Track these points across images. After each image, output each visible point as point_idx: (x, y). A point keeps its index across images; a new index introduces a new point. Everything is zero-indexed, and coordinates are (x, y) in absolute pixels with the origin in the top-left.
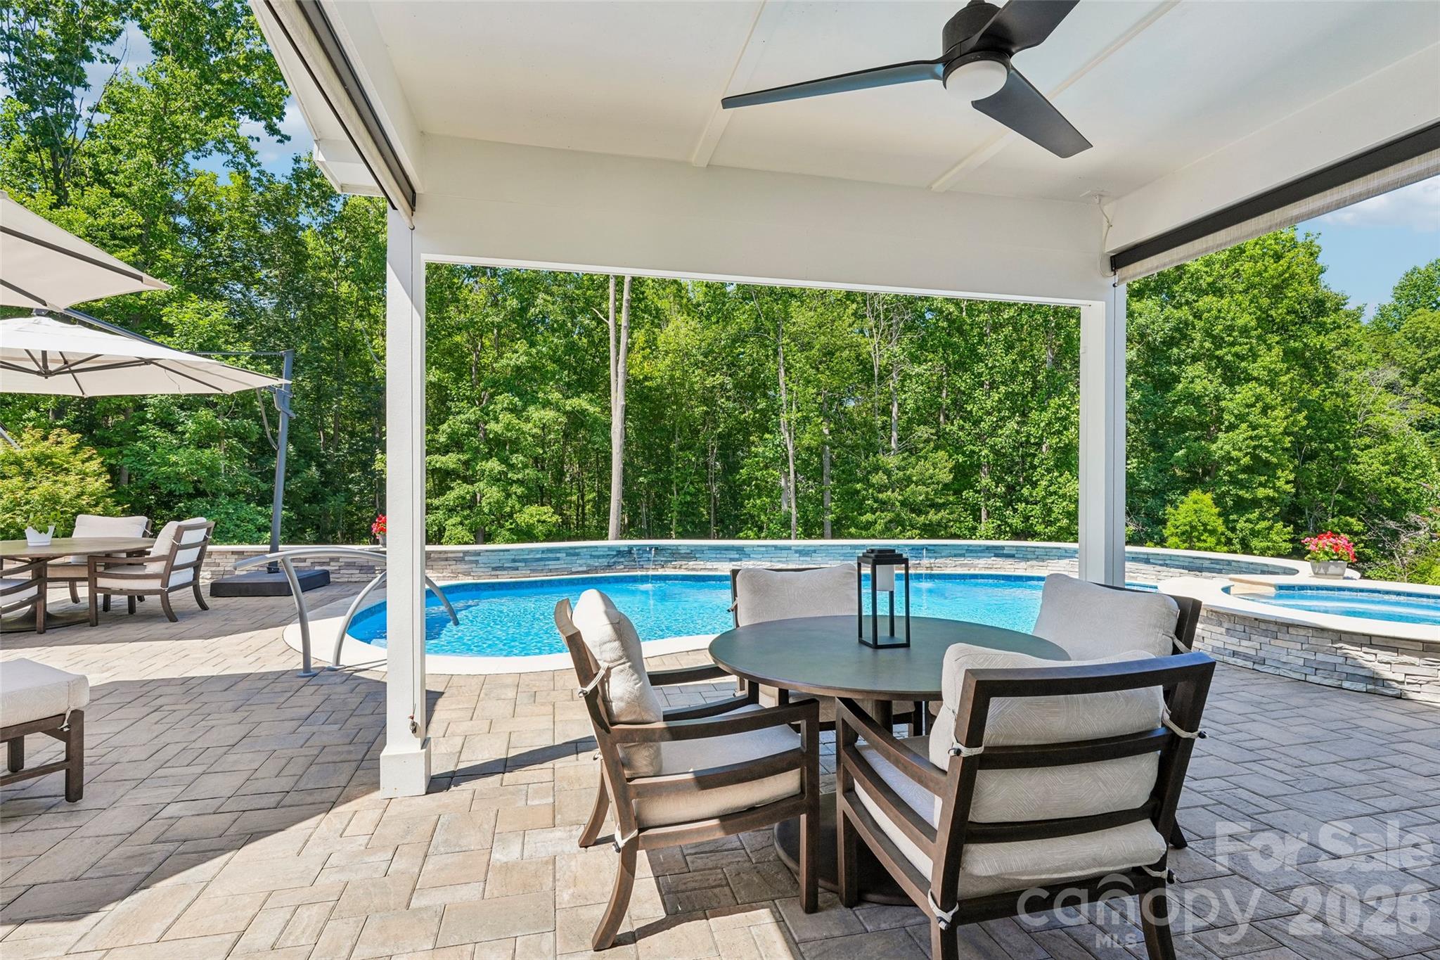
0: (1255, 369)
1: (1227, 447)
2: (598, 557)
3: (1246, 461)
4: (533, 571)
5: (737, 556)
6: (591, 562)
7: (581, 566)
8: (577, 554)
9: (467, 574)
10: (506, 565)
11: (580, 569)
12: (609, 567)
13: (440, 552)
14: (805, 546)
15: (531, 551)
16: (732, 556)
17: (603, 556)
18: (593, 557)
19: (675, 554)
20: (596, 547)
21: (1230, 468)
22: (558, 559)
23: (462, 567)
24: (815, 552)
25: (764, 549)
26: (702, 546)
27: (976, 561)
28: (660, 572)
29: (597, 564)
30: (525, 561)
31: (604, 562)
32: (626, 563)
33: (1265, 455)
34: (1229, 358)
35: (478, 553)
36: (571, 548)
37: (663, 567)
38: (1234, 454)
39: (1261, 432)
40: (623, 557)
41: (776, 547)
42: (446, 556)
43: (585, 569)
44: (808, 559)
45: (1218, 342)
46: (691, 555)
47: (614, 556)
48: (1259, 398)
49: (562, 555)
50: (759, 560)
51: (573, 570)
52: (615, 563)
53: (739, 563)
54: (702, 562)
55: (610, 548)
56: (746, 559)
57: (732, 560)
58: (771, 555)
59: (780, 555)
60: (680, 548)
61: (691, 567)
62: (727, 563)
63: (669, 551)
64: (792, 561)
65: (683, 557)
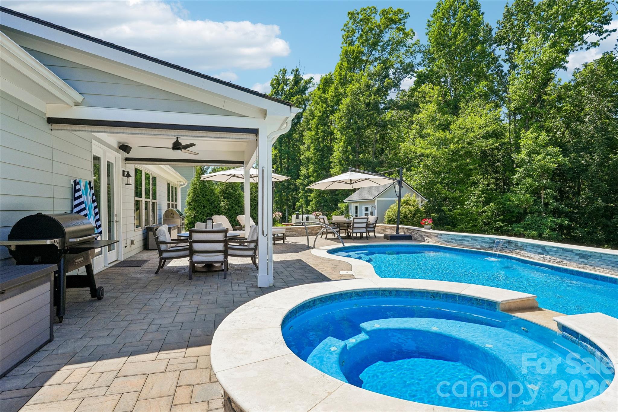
2: (485, 242)
4: (458, 244)
5: (541, 251)
6: (482, 244)
7: (477, 245)
8: (476, 240)
9: (439, 242)
10: (449, 241)
11: (477, 247)
12: (490, 248)
15: (458, 236)
16: (539, 251)
17: (487, 242)
18: (483, 242)
19: (516, 246)
20: (484, 237)
22: (468, 241)
23: (438, 239)
24: (590, 256)
26: (526, 243)
28: (510, 254)
29: (484, 246)
30: (455, 240)
31: (488, 245)
35: (441, 235)
36: (473, 237)
37: (512, 252)
41: (563, 249)
43: (479, 247)
44: (585, 260)
46: (523, 247)
49: (470, 239)
50: (553, 255)
51: (475, 247)
52: (492, 246)
53: (542, 256)
54: (526, 253)
55: (490, 239)
56: (546, 254)
57: (539, 253)
58: (561, 254)
59: (566, 255)
60: (518, 243)
61: (522, 254)
62: (537, 255)
63: (514, 244)
64: (574, 261)
65: (519, 248)
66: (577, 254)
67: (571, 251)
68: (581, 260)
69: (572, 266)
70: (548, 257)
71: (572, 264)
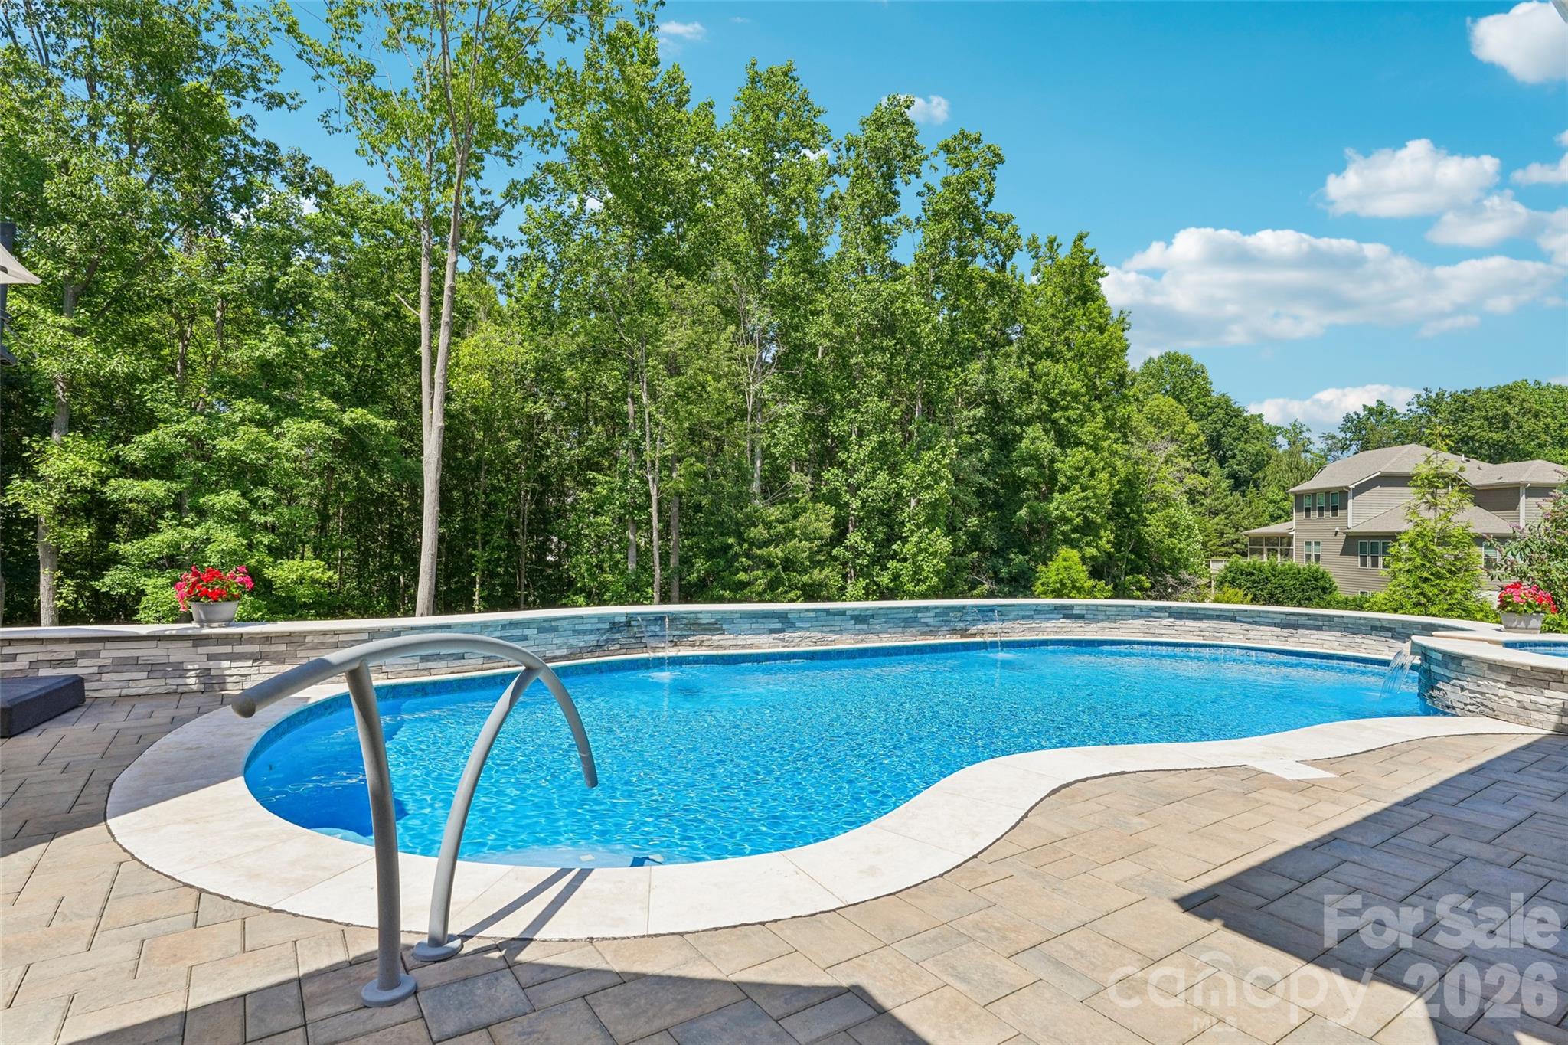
0: (1084, 433)
1: (1063, 508)
2: (585, 633)
3: (1078, 521)
5: (779, 626)
6: (574, 641)
7: (559, 648)
8: (554, 630)
11: (558, 653)
12: (599, 648)
13: (325, 633)
14: (861, 610)
16: (772, 626)
17: (591, 632)
18: (576, 632)
19: (695, 626)
20: (582, 617)
21: (1064, 528)
22: (525, 638)
24: (872, 617)
25: (812, 615)
26: (732, 612)
27: (1044, 624)
28: (671, 652)
29: (582, 644)
31: (592, 640)
32: (623, 641)
33: (1091, 515)
34: (1062, 421)
36: (546, 620)
37: (676, 645)
38: (1069, 514)
39: (1090, 493)
40: (619, 631)
41: (827, 611)
42: (335, 639)
43: (563, 652)
44: (865, 627)
45: (1053, 404)
46: (717, 626)
47: (607, 630)
48: (1087, 461)
49: (531, 632)
50: (807, 630)
51: (548, 654)
52: (607, 641)
53: (781, 635)
54: (731, 637)
55: (601, 618)
56: (791, 630)
57: (772, 631)
58: (823, 623)
59: (832, 623)
60: (700, 616)
61: (716, 643)
62: (765, 636)
63: (685, 621)
64: (847, 631)
65: (705, 630)
66: (853, 617)
67: (842, 613)
68: (858, 627)
69: (843, 643)
70: (796, 635)
71: (844, 638)
